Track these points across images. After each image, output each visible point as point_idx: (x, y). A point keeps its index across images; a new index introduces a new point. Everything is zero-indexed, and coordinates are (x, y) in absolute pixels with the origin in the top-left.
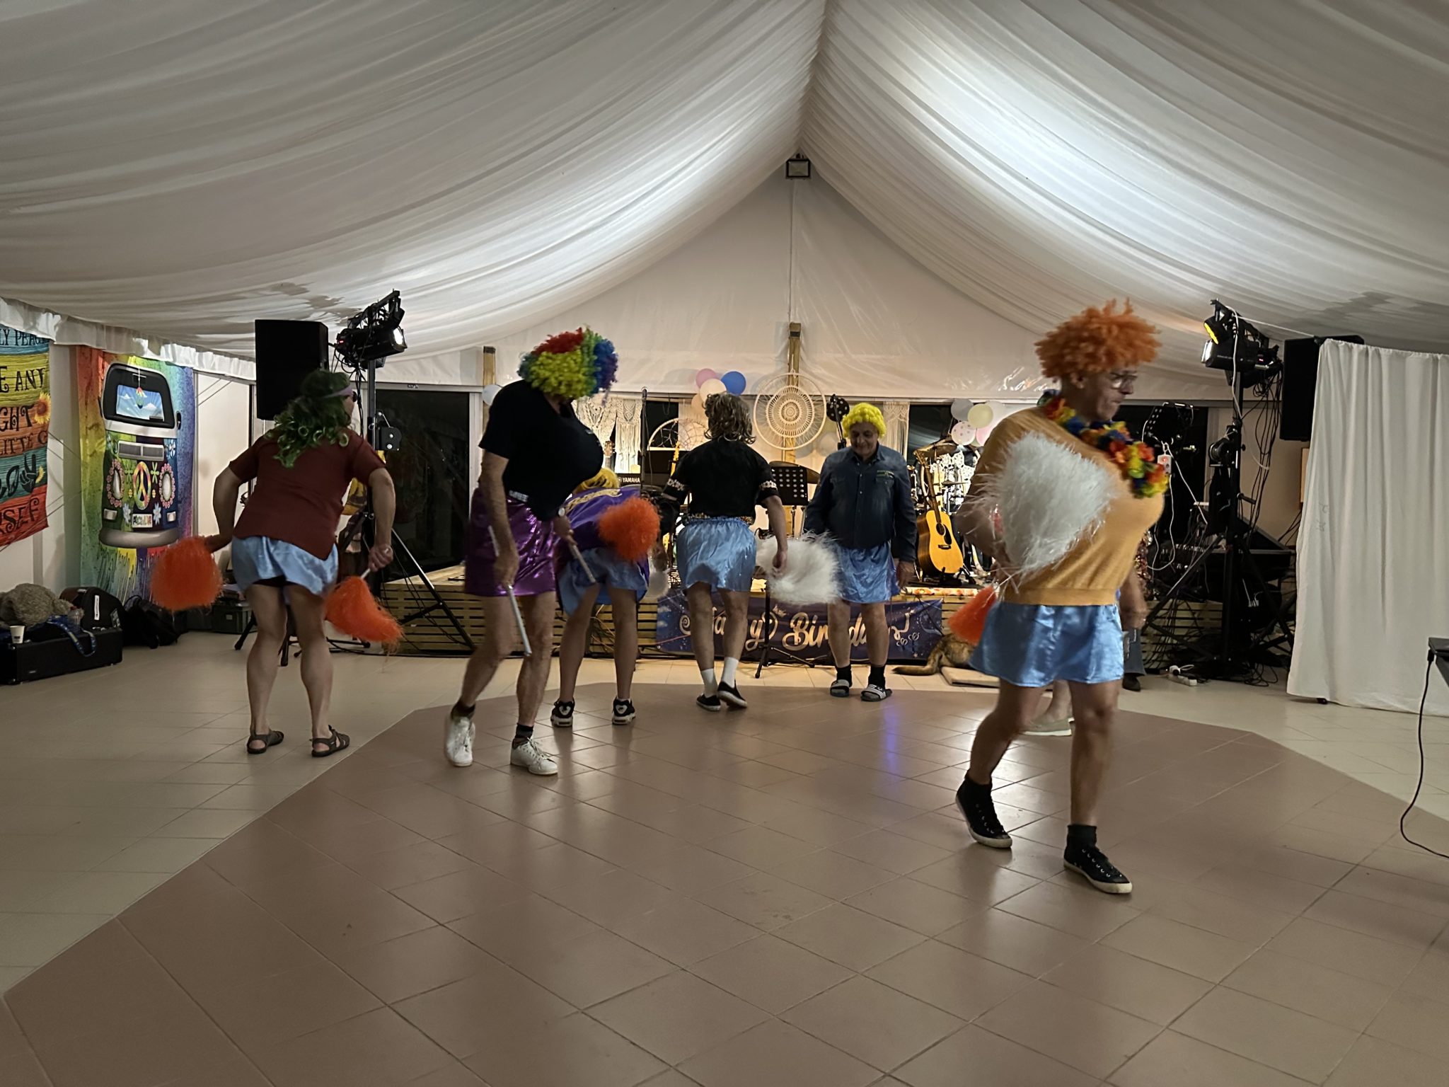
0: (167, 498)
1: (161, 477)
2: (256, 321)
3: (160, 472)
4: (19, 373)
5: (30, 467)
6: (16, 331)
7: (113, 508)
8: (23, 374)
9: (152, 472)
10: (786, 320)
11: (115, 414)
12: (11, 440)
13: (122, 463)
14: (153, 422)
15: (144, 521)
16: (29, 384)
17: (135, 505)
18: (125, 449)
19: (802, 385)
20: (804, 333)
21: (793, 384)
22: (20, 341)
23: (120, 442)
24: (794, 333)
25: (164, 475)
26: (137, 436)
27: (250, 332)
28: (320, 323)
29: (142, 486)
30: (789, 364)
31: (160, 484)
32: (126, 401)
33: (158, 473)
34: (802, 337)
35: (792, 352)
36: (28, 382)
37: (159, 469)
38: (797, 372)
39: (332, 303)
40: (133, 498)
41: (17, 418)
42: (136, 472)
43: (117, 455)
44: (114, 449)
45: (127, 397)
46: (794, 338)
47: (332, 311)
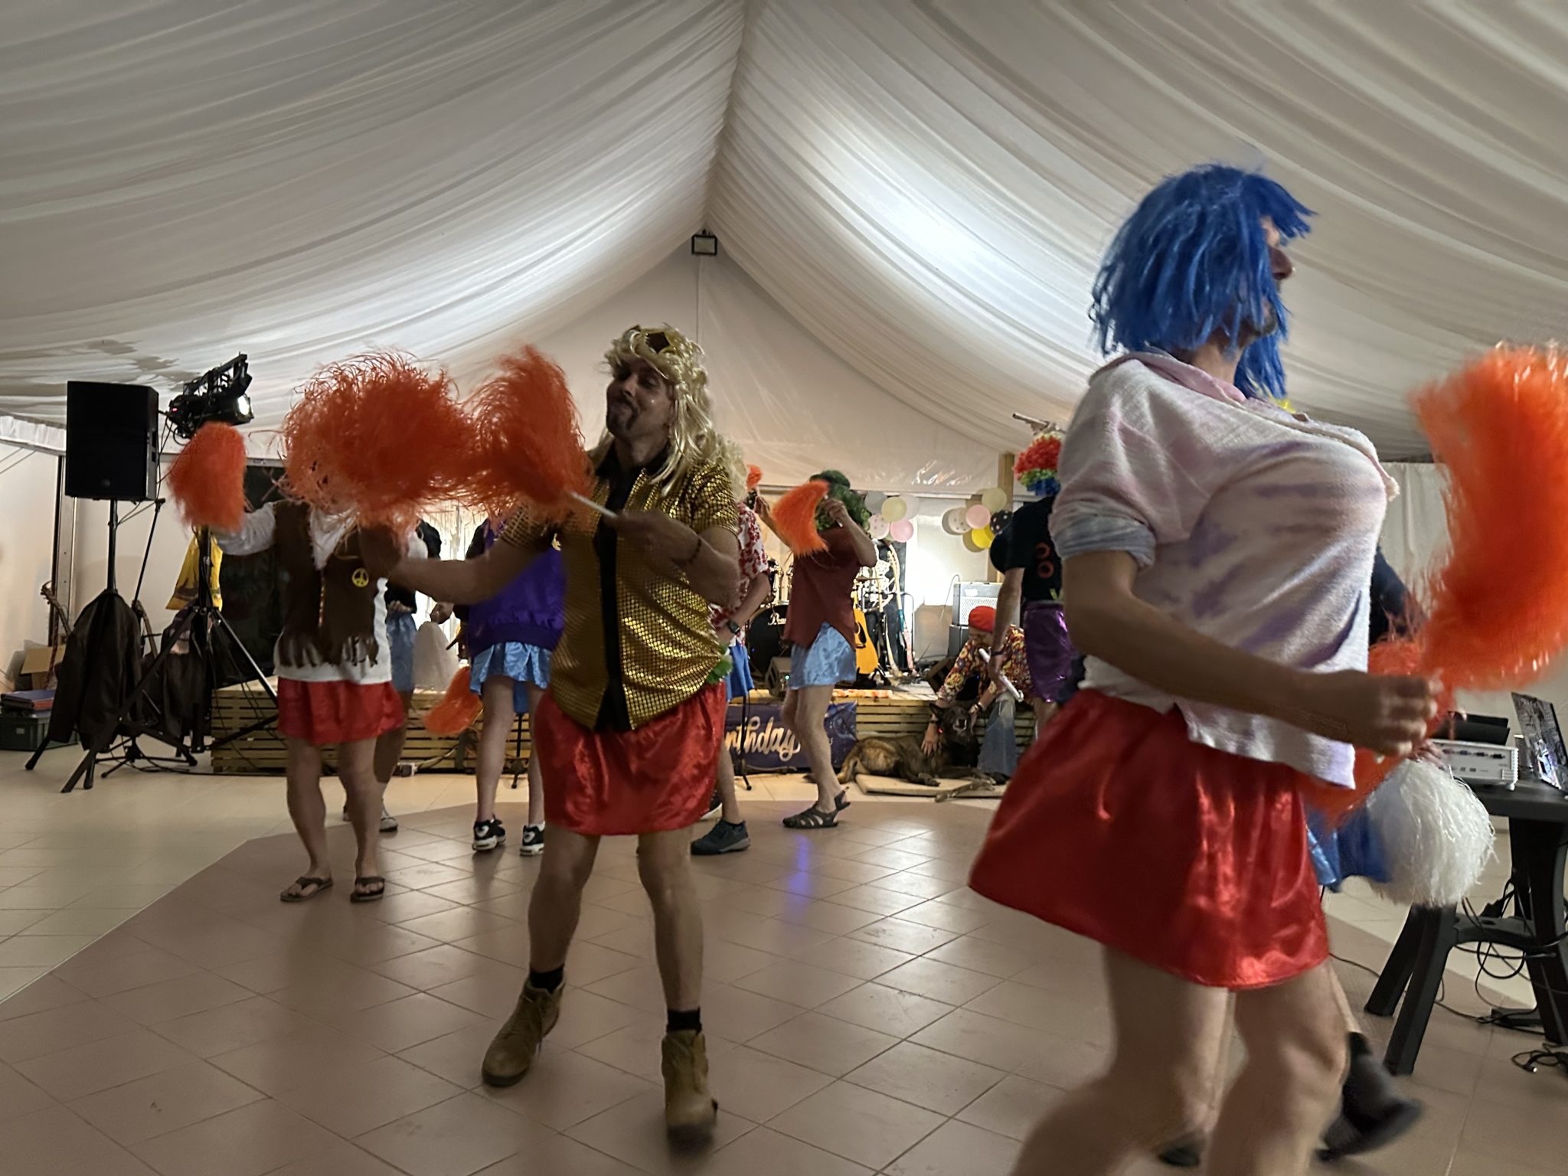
2: (69, 383)
27: (62, 395)
28: (150, 388)
39: (164, 365)
47: (164, 375)
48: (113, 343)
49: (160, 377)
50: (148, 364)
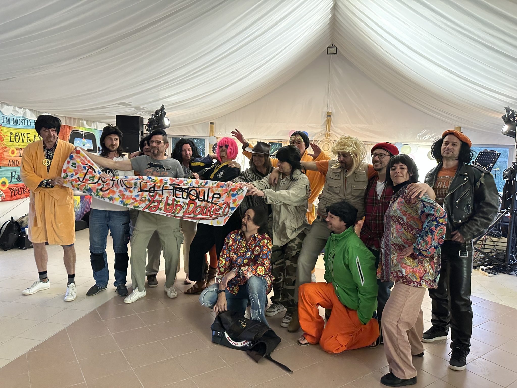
2: (116, 116)
10: (325, 110)
19: (331, 136)
20: (333, 116)
21: (327, 136)
24: (329, 116)
27: (114, 119)
28: (140, 116)
30: (326, 128)
34: (332, 117)
35: (328, 123)
38: (330, 131)
45: (78, 142)
46: (329, 118)
47: (145, 112)
48: (124, 103)
49: (144, 113)
50: (138, 108)
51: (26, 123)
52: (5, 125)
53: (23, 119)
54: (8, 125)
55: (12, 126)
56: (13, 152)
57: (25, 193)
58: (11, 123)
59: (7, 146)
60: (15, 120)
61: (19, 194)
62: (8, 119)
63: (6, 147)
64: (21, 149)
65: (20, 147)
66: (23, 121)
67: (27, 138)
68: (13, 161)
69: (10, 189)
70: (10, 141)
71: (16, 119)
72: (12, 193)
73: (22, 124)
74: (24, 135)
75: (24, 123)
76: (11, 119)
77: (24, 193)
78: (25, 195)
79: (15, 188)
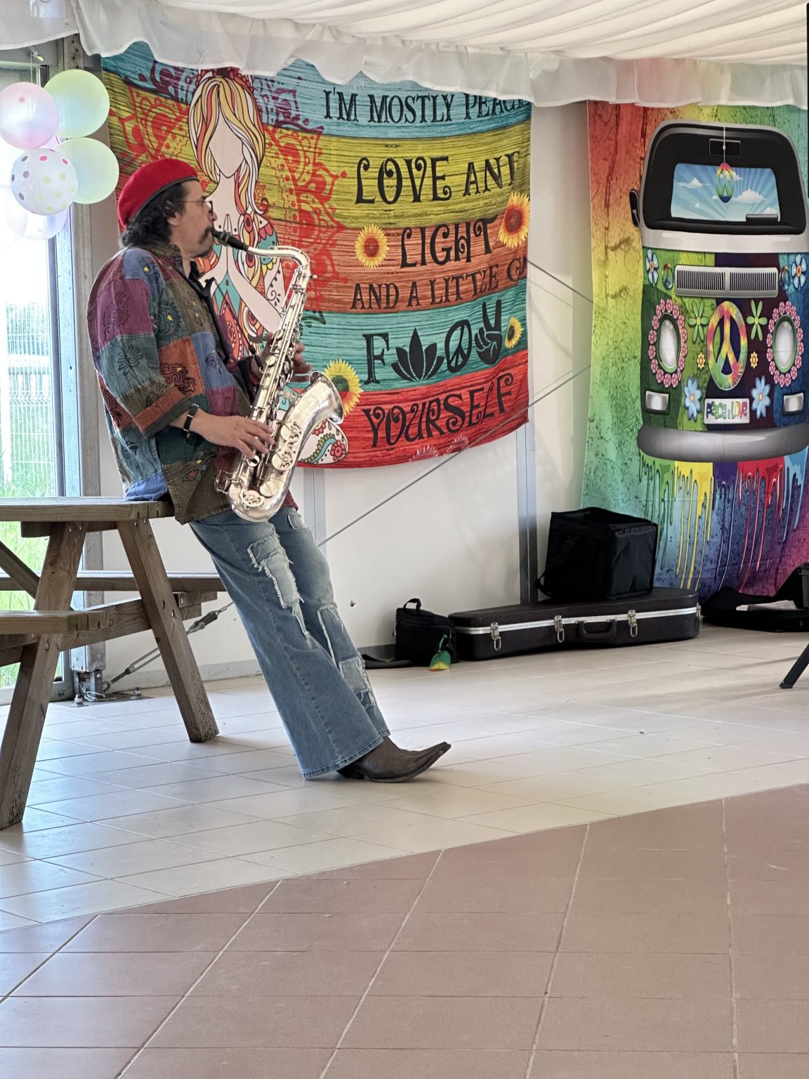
0: (784, 368)
1: (771, 328)
3: (769, 317)
4: (471, 165)
5: (492, 322)
6: (467, 96)
7: (661, 389)
8: (479, 165)
9: (750, 320)
11: (670, 218)
12: (457, 278)
13: (683, 306)
14: (754, 226)
15: (731, 410)
16: (491, 181)
17: (711, 381)
18: (689, 282)
22: (474, 111)
23: (678, 268)
25: (777, 325)
26: (717, 255)
29: (727, 348)
31: (769, 342)
32: (694, 191)
33: (763, 321)
36: (490, 178)
37: (766, 313)
40: (706, 369)
41: (468, 241)
42: (714, 321)
43: (672, 293)
44: (665, 284)
45: (695, 183)
51: (429, 112)
52: (334, 130)
53: (414, 94)
54: (347, 129)
55: (365, 133)
56: (372, 248)
57: (435, 433)
58: (363, 118)
59: (347, 223)
60: (378, 103)
61: (408, 439)
62: (347, 98)
63: (341, 228)
64: (407, 233)
65: (404, 223)
66: (417, 106)
67: (435, 178)
68: (371, 288)
69: (367, 412)
70: (360, 200)
71: (385, 98)
72: (375, 431)
73: (410, 116)
74: (418, 167)
75: (419, 113)
76: (363, 100)
77: (430, 435)
78: (433, 442)
79: (387, 407)
